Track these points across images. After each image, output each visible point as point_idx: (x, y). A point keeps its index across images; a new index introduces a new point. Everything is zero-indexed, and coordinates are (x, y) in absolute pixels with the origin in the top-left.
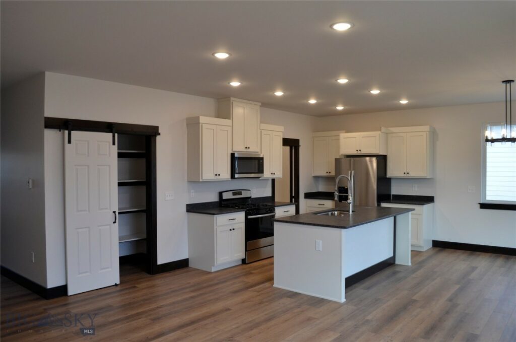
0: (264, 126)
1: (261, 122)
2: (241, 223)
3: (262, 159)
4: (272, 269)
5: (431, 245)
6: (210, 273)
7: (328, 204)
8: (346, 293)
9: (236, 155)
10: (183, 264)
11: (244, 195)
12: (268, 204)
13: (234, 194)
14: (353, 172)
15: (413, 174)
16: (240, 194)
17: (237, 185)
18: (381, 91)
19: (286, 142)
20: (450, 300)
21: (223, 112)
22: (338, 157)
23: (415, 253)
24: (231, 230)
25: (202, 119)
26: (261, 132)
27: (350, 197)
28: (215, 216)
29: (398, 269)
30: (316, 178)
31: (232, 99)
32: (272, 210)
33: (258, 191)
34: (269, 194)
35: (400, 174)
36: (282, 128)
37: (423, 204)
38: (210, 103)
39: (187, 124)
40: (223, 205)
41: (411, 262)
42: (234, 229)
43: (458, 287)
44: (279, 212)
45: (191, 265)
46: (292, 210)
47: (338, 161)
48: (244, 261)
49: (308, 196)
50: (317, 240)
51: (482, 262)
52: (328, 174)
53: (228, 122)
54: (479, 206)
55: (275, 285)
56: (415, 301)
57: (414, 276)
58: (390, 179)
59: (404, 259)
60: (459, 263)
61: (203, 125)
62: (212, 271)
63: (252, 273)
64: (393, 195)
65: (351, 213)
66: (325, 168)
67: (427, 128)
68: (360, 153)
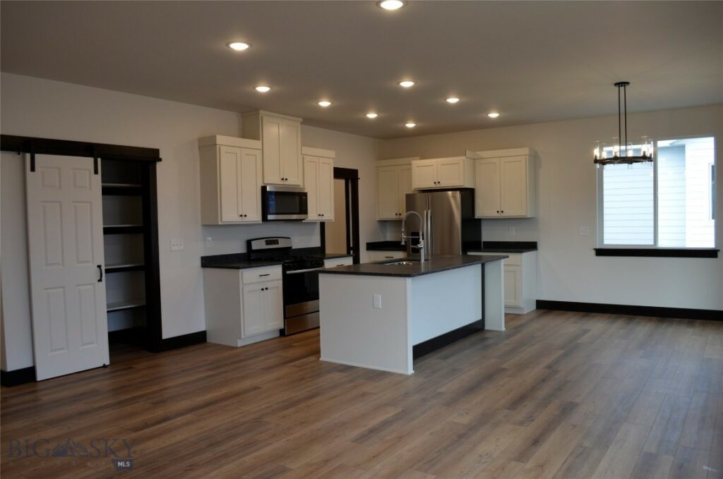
0: (306, 150)
1: (304, 144)
2: (279, 280)
3: (305, 194)
4: (318, 341)
5: (534, 307)
6: (236, 348)
7: (399, 255)
8: (414, 364)
9: (268, 189)
10: (198, 339)
11: (282, 244)
12: (315, 257)
13: (268, 243)
14: (429, 212)
15: (509, 213)
16: (276, 242)
17: (271, 231)
18: (460, 99)
19: (339, 173)
20: (549, 367)
21: (250, 130)
22: (411, 192)
23: (509, 317)
24: (263, 290)
25: (221, 139)
26: (303, 158)
27: (421, 240)
28: (241, 271)
29: (487, 335)
30: (383, 223)
31: (262, 112)
32: (322, 264)
33: (303, 240)
34: (317, 244)
35: (494, 214)
36: (332, 154)
37: (522, 252)
38: (232, 118)
39: (199, 147)
40: (252, 258)
41: (505, 327)
42: (267, 289)
43: (561, 352)
44: (329, 264)
45: (210, 339)
46: (349, 261)
47: (410, 199)
48: (282, 332)
49: (372, 247)
50: (375, 296)
51: (597, 325)
52: (398, 217)
53: (256, 144)
54: (594, 252)
55: (322, 359)
56: (504, 369)
57: (507, 342)
58: (480, 220)
59: (496, 322)
60: (568, 326)
61: (222, 147)
62: (239, 346)
63: (293, 346)
64: (484, 242)
65: (423, 261)
66: (393, 208)
67: (525, 151)
68: (438, 185)
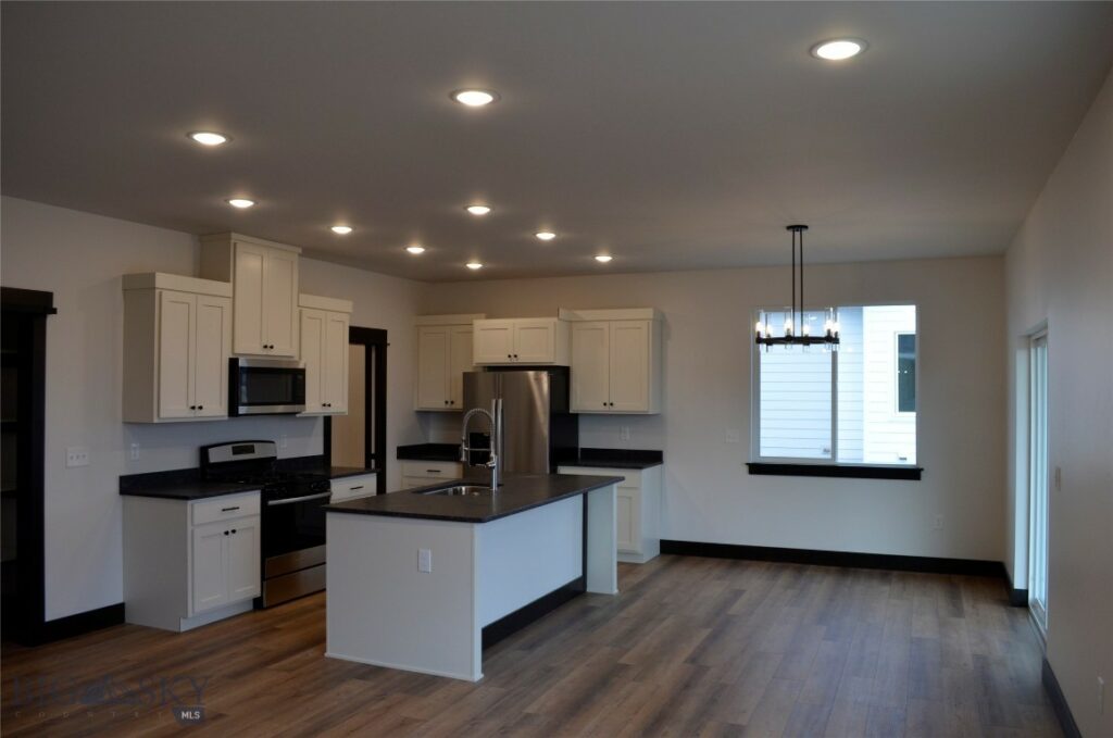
0: (307, 299)
1: (302, 290)
2: (254, 515)
3: (302, 372)
4: (323, 618)
5: (657, 551)
6: (176, 634)
7: (449, 471)
8: (484, 659)
9: (242, 363)
10: (109, 618)
11: (260, 452)
12: (316, 472)
13: (236, 451)
14: (500, 401)
15: (621, 406)
16: (251, 450)
17: (243, 431)
18: (557, 234)
19: (357, 335)
20: (693, 660)
21: (213, 262)
22: (469, 370)
23: (625, 569)
24: (227, 533)
25: (162, 280)
26: (301, 313)
27: (493, 455)
28: (190, 502)
29: (591, 603)
30: (424, 415)
31: (234, 236)
32: (326, 487)
33: (293, 443)
34: (318, 450)
35: (597, 407)
36: (347, 305)
37: (641, 468)
38: (182, 245)
39: (125, 290)
40: (208, 478)
41: (619, 588)
42: (234, 531)
43: (706, 633)
44: (340, 490)
45: (131, 617)
46: (368, 484)
47: (469, 379)
48: (258, 603)
49: (405, 453)
50: (421, 551)
51: (753, 581)
52: (448, 406)
53: (224, 288)
54: (746, 469)
55: (329, 654)
56: (625, 667)
57: (623, 614)
58: (576, 416)
59: (605, 582)
60: (709, 586)
61: (164, 293)
62: (182, 630)
63: (279, 629)
64: (582, 449)
65: (494, 488)
66: (441, 393)
67: (648, 313)
68: (514, 360)
